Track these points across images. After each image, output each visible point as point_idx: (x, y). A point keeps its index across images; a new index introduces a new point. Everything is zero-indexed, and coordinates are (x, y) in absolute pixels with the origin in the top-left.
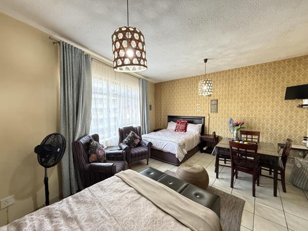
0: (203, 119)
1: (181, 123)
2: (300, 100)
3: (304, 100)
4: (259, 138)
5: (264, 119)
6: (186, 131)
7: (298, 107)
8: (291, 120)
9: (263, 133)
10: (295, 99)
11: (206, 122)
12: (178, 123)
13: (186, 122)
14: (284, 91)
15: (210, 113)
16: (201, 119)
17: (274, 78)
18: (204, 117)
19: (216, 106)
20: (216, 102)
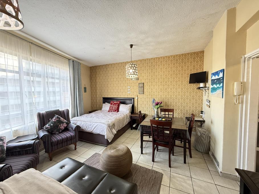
0: (133, 100)
1: (114, 104)
2: (198, 84)
3: (200, 84)
4: (173, 114)
5: (176, 98)
6: (118, 111)
7: (197, 89)
8: (193, 99)
9: (176, 110)
10: (195, 83)
11: (135, 102)
12: (112, 104)
13: (119, 102)
14: (188, 77)
15: (138, 95)
16: (132, 100)
17: (182, 67)
18: (134, 98)
19: (142, 88)
20: (143, 85)
